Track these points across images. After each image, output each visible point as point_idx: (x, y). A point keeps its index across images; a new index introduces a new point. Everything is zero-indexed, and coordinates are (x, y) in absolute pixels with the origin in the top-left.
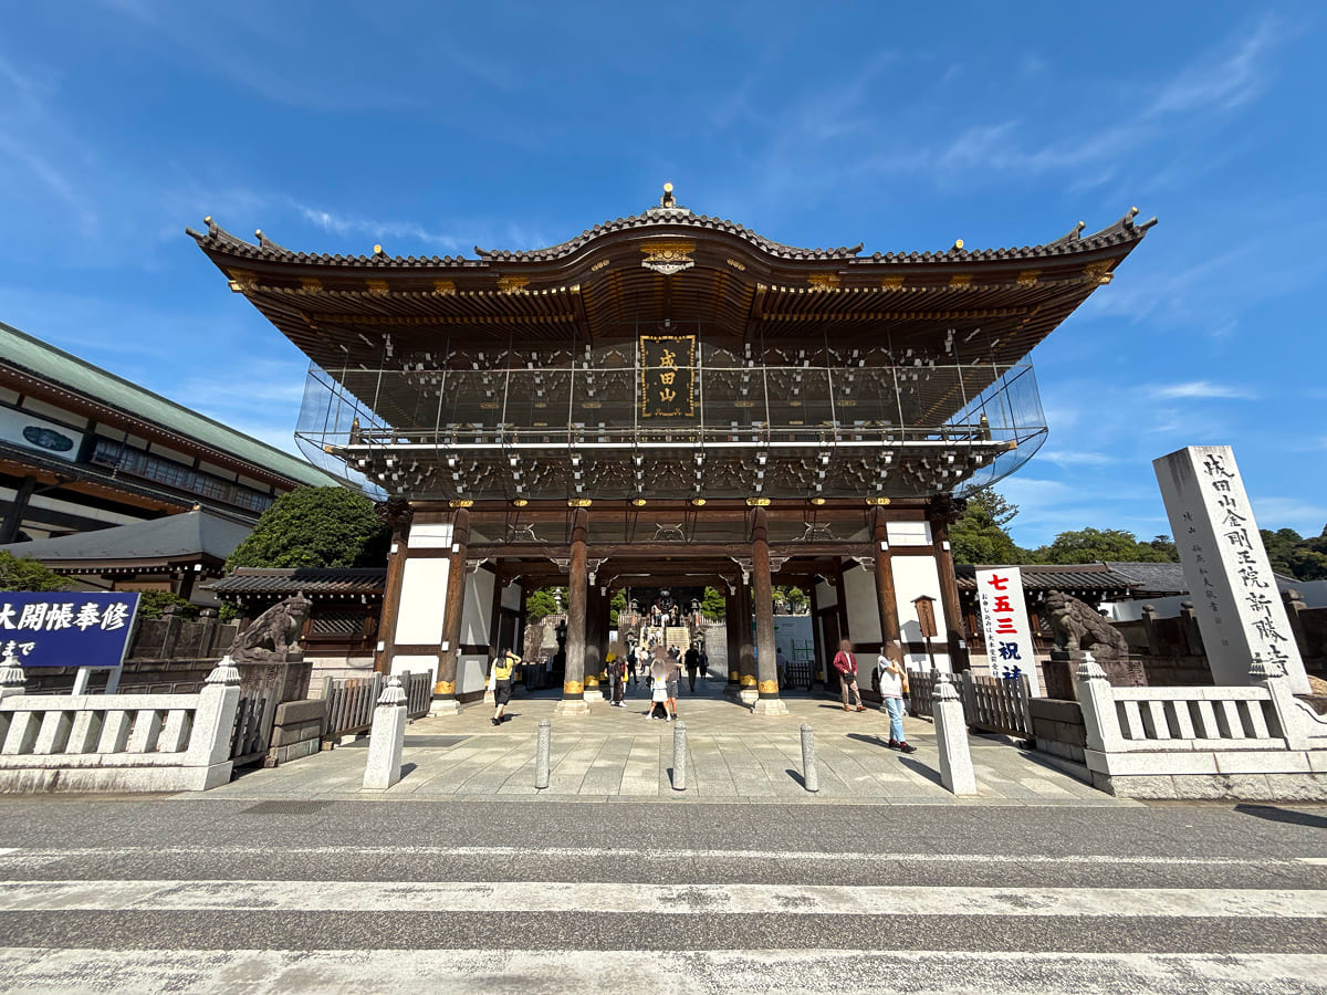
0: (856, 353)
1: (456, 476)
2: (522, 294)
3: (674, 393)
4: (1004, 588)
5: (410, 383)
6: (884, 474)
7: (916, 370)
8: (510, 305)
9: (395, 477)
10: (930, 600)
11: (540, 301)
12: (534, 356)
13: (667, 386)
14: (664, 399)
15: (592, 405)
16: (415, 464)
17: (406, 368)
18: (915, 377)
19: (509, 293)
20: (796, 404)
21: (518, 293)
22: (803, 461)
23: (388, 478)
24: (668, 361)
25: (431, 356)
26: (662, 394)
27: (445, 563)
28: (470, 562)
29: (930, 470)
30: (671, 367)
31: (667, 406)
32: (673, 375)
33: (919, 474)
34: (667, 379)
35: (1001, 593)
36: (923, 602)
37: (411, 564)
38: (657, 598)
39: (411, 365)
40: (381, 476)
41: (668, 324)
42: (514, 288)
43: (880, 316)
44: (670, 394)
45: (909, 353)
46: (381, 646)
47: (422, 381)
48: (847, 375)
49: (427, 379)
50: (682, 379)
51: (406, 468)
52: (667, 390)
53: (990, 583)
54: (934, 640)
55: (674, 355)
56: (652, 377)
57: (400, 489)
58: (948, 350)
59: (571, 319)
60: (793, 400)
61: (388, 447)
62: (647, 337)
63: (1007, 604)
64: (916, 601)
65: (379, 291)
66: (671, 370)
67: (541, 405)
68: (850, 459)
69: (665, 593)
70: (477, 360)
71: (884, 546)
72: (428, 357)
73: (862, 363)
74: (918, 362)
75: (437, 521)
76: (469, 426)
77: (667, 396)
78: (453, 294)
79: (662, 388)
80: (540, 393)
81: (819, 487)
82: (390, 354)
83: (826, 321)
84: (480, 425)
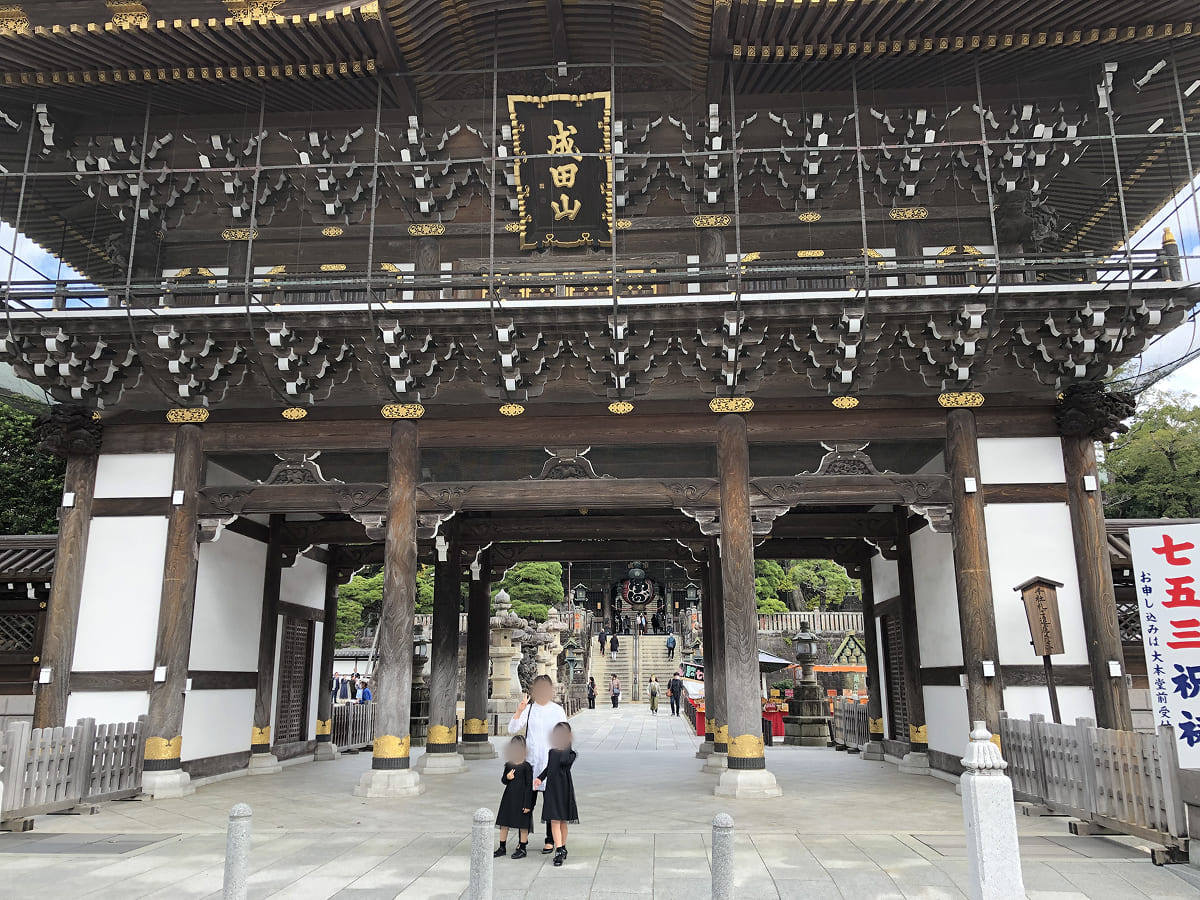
0: (921, 117)
1: (174, 366)
2: (273, 22)
3: (578, 204)
4: (1185, 561)
5: (91, 195)
6: (970, 348)
7: (1039, 146)
8: (255, 46)
9: (64, 369)
10: (1052, 585)
11: (308, 36)
12: (314, 139)
13: (565, 189)
14: (559, 215)
15: (426, 230)
16: (101, 345)
17: (81, 166)
18: (1041, 160)
19: (247, 22)
20: (810, 217)
21: (263, 21)
22: (814, 328)
23: (53, 371)
24: (563, 141)
25: (127, 144)
26: (555, 205)
27: (158, 525)
28: (205, 523)
29: (1063, 339)
30: (569, 152)
31: (566, 228)
32: (574, 168)
33: (1042, 347)
34: (564, 176)
35: (1179, 572)
36: (1039, 589)
37: (100, 526)
38: (623, 581)
39: (91, 161)
40: (39, 369)
41: (563, 71)
42: (257, 12)
43: (959, 44)
44: (571, 206)
45: (1027, 112)
46: (45, 676)
47: (113, 191)
48: (907, 159)
49: (122, 186)
50: (591, 174)
51: (84, 353)
52: (565, 198)
53: (1158, 551)
54: (1056, 660)
55: (574, 131)
56: (536, 173)
57: (76, 392)
58: (1104, 103)
59: (371, 67)
60: (804, 210)
61: (47, 315)
62: (521, 98)
63: (1190, 593)
64: (1025, 588)
65: (11, 25)
66: (569, 160)
67: (332, 232)
68: (907, 320)
69: (637, 573)
70: (209, 150)
71: (970, 485)
72: (119, 144)
73: (930, 136)
74: (1041, 131)
75: (147, 448)
76: (203, 271)
77: (566, 209)
78: (144, 25)
79: (555, 193)
80: (330, 209)
81: (847, 376)
82: (49, 141)
83: (855, 56)
84: (224, 271)
